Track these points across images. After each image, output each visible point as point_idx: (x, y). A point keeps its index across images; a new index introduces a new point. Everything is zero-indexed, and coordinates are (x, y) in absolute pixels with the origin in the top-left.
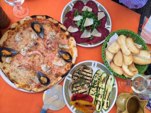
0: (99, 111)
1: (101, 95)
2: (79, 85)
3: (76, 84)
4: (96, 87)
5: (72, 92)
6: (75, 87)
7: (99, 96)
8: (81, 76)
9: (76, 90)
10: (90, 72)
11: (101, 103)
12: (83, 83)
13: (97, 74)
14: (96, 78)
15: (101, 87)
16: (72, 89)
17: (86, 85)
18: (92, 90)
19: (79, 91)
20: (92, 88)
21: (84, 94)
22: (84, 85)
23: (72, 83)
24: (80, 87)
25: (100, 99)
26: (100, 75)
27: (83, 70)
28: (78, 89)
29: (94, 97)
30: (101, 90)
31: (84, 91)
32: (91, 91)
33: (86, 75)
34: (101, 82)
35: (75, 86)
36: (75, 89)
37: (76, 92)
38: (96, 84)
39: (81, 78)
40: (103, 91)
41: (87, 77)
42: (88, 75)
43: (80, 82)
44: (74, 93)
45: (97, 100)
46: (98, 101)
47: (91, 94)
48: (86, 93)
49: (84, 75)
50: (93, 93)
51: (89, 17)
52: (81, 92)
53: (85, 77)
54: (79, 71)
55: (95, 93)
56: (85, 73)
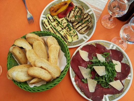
0: (47, 15)
1: (56, 26)
2: (78, 15)
3: (80, 13)
4: (66, 27)
5: (76, 6)
6: (78, 11)
7: (57, 25)
8: (83, 22)
9: (76, 11)
10: (81, 30)
11: (51, 22)
12: (77, 18)
13: (76, 35)
14: (73, 32)
15: (63, 31)
16: (79, 8)
17: (74, 19)
18: (65, 23)
19: (73, 12)
20: (67, 23)
21: (68, 14)
22: (75, 18)
23: (83, 10)
24: (76, 14)
25: (54, 24)
26: (73, 37)
27: (87, 26)
28: (75, 12)
29: (60, 20)
30: (61, 29)
31: (70, 15)
32: (66, 21)
33: (82, 26)
34: (66, 33)
35: (80, 12)
36: (77, 9)
37: (74, 9)
38: (68, 29)
39: (82, 20)
40: (58, 30)
41: (79, 25)
42: (80, 28)
43: (80, 17)
44: (75, 7)
45: (56, 21)
46: (54, 22)
47: (63, 20)
48: (68, 16)
49: (83, 24)
50: (62, 22)
51: (107, 70)
52: (71, 13)
53: (80, 24)
54: (89, 22)
55: (62, 23)
56: (83, 26)
